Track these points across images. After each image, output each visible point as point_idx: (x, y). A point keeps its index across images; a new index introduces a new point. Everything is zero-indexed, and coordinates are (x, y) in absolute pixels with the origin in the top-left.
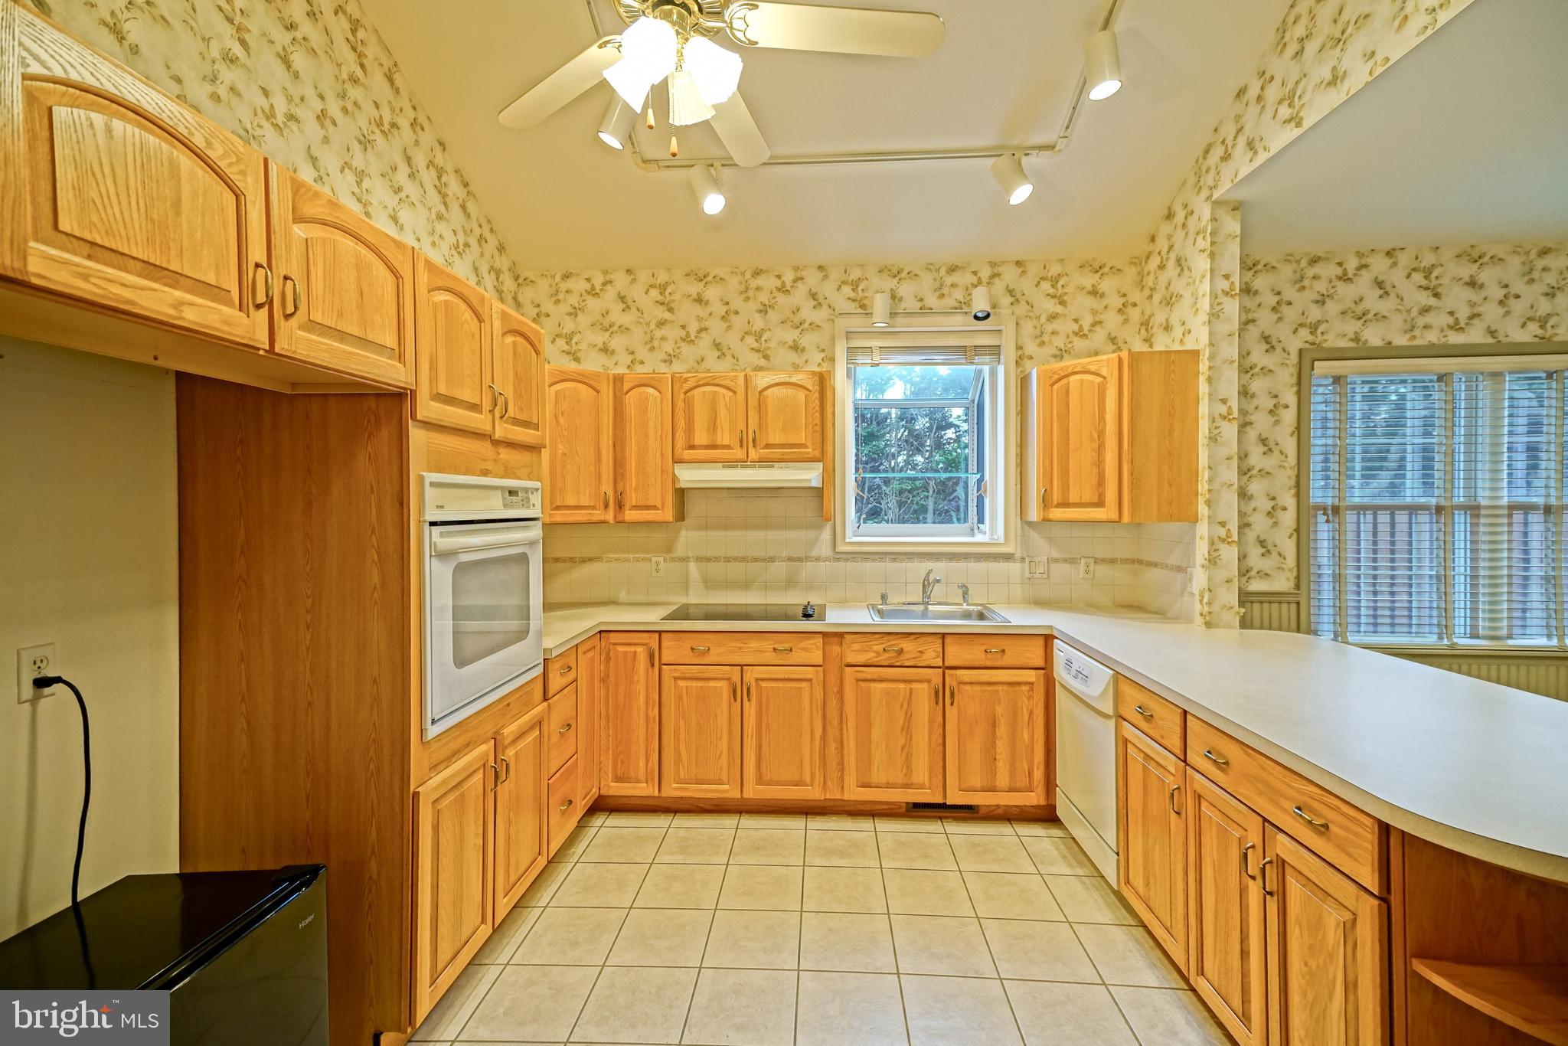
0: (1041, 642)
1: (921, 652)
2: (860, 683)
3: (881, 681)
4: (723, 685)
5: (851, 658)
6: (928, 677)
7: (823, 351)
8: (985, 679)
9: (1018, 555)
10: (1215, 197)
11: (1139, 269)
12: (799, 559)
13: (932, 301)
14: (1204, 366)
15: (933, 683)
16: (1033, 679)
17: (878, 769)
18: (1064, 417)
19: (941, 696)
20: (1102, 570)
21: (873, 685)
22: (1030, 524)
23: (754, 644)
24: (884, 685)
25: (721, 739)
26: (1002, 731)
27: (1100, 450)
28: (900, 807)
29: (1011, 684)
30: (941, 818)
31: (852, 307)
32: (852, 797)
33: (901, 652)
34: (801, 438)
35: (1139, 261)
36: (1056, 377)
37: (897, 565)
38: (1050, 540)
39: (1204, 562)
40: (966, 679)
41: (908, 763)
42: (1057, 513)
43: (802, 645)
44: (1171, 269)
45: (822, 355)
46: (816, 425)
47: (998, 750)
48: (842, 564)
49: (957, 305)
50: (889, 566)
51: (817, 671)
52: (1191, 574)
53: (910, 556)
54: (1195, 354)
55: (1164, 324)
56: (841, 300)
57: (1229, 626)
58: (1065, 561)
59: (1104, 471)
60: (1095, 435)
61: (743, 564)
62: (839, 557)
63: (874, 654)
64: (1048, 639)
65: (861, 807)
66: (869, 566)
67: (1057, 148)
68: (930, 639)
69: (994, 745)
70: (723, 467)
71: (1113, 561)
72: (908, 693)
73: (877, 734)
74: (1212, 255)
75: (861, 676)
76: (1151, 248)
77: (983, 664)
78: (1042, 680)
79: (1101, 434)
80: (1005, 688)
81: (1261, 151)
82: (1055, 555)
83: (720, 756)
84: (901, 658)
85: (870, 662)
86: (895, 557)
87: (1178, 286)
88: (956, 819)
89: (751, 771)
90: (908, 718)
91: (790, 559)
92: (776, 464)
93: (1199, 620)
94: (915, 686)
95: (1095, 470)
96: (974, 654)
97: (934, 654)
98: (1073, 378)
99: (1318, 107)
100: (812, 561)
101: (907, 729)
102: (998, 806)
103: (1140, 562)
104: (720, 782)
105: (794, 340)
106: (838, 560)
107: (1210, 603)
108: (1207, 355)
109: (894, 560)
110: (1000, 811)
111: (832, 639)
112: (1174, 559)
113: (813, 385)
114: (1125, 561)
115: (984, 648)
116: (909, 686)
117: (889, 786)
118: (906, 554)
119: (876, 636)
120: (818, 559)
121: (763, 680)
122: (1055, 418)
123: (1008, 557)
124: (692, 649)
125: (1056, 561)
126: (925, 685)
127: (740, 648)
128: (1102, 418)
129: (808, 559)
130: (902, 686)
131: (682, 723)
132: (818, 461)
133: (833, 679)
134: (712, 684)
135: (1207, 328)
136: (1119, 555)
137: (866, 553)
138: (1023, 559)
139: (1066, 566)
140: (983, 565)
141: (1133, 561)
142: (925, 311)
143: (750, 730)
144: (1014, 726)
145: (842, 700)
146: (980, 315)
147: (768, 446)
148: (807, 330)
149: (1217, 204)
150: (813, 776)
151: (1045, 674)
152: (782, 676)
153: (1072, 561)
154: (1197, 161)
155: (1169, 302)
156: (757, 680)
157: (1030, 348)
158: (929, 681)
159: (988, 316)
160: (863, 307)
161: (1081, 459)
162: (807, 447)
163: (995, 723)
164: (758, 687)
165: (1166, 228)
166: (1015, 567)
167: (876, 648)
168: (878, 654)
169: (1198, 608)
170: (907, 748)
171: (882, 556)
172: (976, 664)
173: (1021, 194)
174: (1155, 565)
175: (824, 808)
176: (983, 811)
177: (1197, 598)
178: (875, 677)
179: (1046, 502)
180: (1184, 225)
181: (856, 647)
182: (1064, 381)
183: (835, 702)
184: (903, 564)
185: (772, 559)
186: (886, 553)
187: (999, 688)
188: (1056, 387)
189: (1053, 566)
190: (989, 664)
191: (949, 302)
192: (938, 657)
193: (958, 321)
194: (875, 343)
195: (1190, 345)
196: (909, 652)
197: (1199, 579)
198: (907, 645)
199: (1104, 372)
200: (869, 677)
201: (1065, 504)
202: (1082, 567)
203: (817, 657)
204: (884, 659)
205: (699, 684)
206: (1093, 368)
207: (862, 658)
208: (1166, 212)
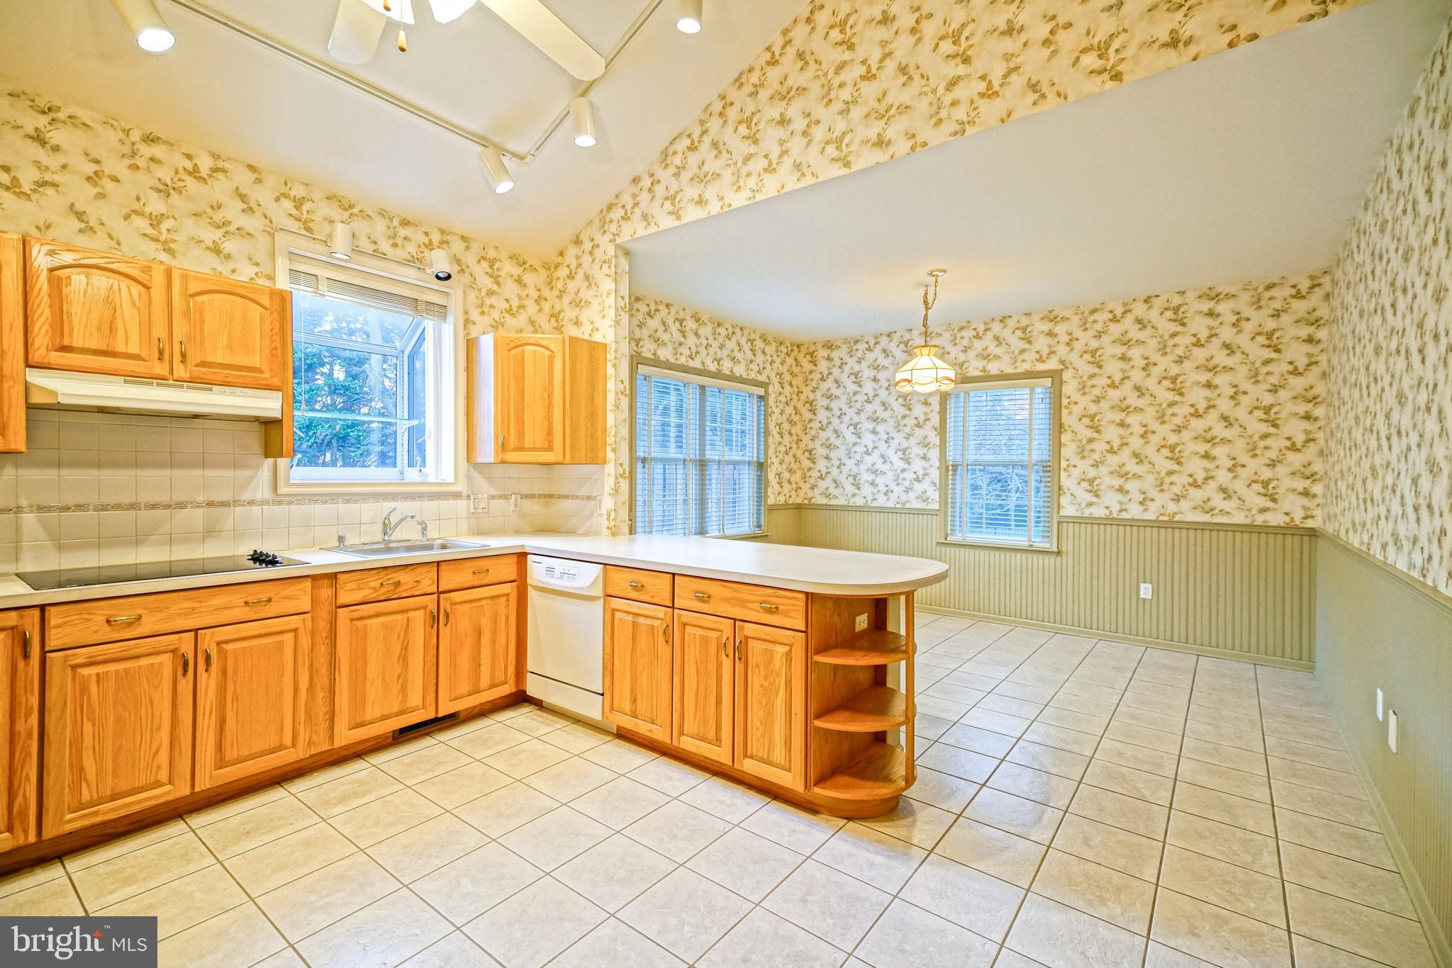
0: (514, 559)
1: (417, 581)
2: (355, 622)
3: (377, 615)
4: (166, 658)
5: (343, 599)
6: (424, 604)
7: (258, 264)
8: (473, 597)
9: (465, 493)
10: (617, 242)
11: (548, 273)
12: (224, 504)
13: (385, 246)
14: (611, 356)
15: (430, 608)
16: (508, 591)
17: (373, 704)
18: (520, 378)
19: (435, 619)
20: (527, 505)
21: (368, 622)
22: (477, 466)
23: (218, 600)
24: (381, 619)
25: (159, 729)
26: (486, 640)
27: (550, 407)
28: (387, 738)
29: (492, 598)
30: (427, 734)
31: (294, 226)
32: (344, 743)
33: (398, 584)
34: (255, 361)
35: (550, 268)
36: (513, 344)
37: (351, 506)
38: (490, 480)
39: (611, 492)
40: (458, 600)
41: (404, 691)
42: (513, 456)
43: (284, 593)
44: (579, 281)
45: (256, 269)
46: (276, 349)
47: (482, 656)
48: (284, 508)
49: (410, 258)
50: (342, 507)
51: (304, 619)
52: (600, 501)
53: (365, 497)
54: (605, 346)
55: (574, 320)
56: (281, 213)
57: (624, 534)
58: (500, 497)
59: (552, 423)
60: (546, 396)
61: (133, 513)
62: (278, 499)
63: (371, 591)
64: (522, 556)
65: (344, 753)
66: (318, 508)
67: (526, 160)
68: (425, 569)
69: (479, 652)
70: (125, 382)
71: (532, 496)
72: (405, 622)
73: (373, 671)
74: (615, 281)
75: (356, 615)
76: (560, 260)
77: (471, 584)
78: (515, 591)
79: (550, 395)
80: (489, 601)
81: (653, 225)
82: (494, 493)
83: (157, 752)
84: (398, 590)
85: (367, 599)
86: (349, 498)
87: (586, 294)
88: (441, 730)
89: (208, 754)
90: (405, 648)
91: (210, 504)
92: (215, 387)
93: (607, 532)
94: (412, 614)
95: (546, 423)
96: (462, 577)
97: (430, 582)
98: (528, 348)
99: (692, 214)
100: (243, 505)
101: (404, 659)
102: (475, 707)
103: (551, 496)
104: (158, 784)
105: (214, 242)
106: (280, 503)
107: (615, 519)
108: (613, 349)
109: (348, 501)
110: (477, 710)
111: (320, 582)
112: (583, 492)
113: (271, 303)
114: (540, 496)
115: (472, 570)
116: (406, 616)
117: (384, 718)
118: (361, 494)
119: (373, 572)
120: (251, 503)
121: (227, 642)
122: (512, 378)
123: (457, 495)
124: (108, 621)
125: (493, 497)
126: (421, 612)
127: (193, 609)
128: (551, 383)
129: (236, 503)
130: (399, 617)
131: (88, 726)
132: (277, 389)
133: (323, 626)
134: (144, 662)
135: (613, 329)
136: (536, 492)
137: (315, 495)
138: (468, 497)
139: (502, 501)
140: (435, 503)
141: (545, 496)
142: (378, 254)
143: (208, 705)
144: (494, 633)
145: (333, 645)
146: (441, 275)
147: (203, 364)
148: (234, 234)
149: (618, 247)
150: (295, 737)
151: (518, 587)
152: (258, 633)
153: (505, 497)
154: (601, 211)
155: (578, 303)
156: (218, 643)
157: (474, 315)
158: (425, 608)
159: (449, 277)
160: (309, 229)
161: (534, 414)
162: (261, 371)
163: (480, 633)
164: (220, 650)
165: (572, 251)
166: (462, 506)
167: (372, 584)
168: (375, 589)
169: (605, 523)
170: (403, 678)
171: (333, 498)
172: (466, 585)
173: (504, 187)
174: (567, 497)
175: (300, 769)
176: (462, 716)
177: (605, 517)
178: (372, 613)
179: (504, 447)
180: (591, 253)
181: (353, 585)
182: (519, 349)
183: (323, 649)
184: (357, 506)
185: (181, 505)
186: (339, 495)
187: (484, 603)
188: (512, 352)
189: (492, 502)
190: (476, 583)
191: (401, 254)
192: (433, 583)
193: (410, 274)
194: (323, 273)
195: (598, 338)
196: (406, 583)
197: (608, 503)
198: (403, 577)
199: (553, 347)
200: (365, 614)
201: (521, 448)
202: (512, 501)
203: (305, 604)
204: (380, 594)
205: (120, 666)
206: (544, 343)
207: (358, 596)
208: (574, 238)
